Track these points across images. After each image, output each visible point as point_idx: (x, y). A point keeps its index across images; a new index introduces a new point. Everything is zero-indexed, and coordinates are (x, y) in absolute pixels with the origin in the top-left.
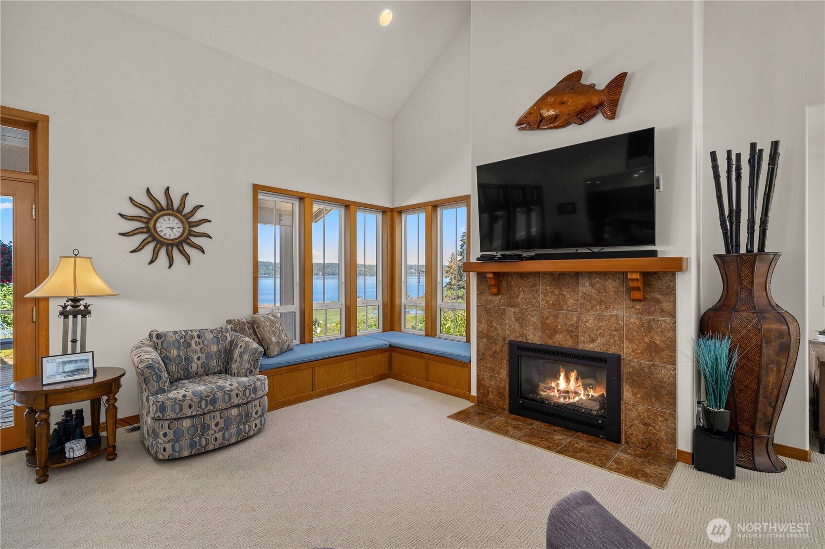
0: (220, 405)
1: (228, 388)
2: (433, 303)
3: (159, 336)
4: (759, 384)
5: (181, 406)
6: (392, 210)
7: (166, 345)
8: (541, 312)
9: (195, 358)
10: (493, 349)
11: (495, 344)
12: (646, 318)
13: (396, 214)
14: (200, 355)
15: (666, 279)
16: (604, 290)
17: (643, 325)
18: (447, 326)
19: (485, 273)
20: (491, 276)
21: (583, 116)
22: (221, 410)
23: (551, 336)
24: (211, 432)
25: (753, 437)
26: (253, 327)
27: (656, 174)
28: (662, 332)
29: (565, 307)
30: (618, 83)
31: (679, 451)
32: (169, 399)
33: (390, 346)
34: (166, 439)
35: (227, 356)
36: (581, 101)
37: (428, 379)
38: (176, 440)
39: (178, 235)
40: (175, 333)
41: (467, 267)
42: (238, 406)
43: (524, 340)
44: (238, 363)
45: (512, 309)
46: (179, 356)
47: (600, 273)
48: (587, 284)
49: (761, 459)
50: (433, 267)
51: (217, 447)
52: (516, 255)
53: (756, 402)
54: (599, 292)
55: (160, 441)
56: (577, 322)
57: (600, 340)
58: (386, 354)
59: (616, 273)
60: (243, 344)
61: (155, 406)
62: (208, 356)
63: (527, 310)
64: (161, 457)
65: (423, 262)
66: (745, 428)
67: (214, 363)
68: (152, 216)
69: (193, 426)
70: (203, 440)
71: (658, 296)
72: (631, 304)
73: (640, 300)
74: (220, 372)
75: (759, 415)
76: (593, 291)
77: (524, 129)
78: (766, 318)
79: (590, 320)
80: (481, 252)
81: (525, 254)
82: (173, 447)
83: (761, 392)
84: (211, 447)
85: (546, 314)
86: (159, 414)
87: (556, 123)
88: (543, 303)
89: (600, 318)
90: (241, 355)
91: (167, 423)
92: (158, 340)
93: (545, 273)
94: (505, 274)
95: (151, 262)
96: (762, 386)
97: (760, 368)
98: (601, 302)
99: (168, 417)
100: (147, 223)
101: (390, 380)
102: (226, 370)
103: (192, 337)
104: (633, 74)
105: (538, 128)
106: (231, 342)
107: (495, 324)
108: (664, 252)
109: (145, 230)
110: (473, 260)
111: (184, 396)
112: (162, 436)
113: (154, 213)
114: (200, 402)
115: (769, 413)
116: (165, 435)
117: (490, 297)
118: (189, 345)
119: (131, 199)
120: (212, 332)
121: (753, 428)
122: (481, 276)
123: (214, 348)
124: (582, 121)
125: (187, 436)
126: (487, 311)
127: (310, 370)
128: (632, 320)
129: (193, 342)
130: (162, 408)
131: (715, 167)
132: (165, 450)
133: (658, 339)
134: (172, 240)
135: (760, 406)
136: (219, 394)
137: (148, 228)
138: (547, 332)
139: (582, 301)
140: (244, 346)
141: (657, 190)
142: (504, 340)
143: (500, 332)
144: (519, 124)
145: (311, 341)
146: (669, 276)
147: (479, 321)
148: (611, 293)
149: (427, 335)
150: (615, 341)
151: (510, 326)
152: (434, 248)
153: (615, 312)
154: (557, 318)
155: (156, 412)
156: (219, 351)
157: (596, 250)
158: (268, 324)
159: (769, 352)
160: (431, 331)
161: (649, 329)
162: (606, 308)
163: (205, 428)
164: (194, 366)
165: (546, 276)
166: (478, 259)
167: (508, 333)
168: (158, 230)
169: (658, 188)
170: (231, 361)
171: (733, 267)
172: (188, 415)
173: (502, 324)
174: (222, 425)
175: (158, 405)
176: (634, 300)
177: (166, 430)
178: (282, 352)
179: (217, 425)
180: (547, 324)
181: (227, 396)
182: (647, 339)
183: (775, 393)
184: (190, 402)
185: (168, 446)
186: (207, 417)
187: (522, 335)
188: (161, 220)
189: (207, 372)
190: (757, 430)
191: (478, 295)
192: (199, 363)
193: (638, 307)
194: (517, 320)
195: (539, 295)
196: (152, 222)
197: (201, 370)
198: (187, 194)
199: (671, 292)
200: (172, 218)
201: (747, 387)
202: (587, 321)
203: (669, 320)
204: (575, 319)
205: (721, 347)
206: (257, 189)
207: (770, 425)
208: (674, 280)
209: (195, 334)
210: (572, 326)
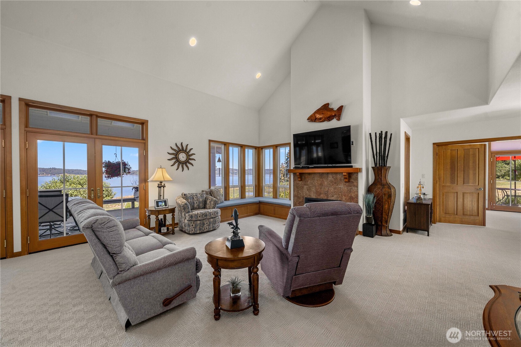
0: (208, 217)
1: (210, 212)
2: (276, 185)
3: (185, 195)
4: (383, 208)
5: (197, 216)
6: (259, 147)
7: (187, 198)
8: (316, 187)
9: (196, 203)
10: (299, 201)
11: (300, 199)
12: (349, 188)
13: (260, 149)
14: (197, 202)
15: (355, 175)
16: (337, 179)
17: (348, 190)
18: (281, 195)
19: (296, 173)
20: (298, 174)
21: (329, 119)
22: (208, 219)
23: (319, 195)
24: (205, 226)
25: (382, 225)
26: (211, 193)
27: (352, 140)
28: (354, 192)
29: (324, 185)
30: (341, 108)
31: (359, 231)
32: (193, 214)
33: (259, 202)
34: (193, 227)
35: (205, 202)
36: (329, 114)
37: (275, 214)
38: (195, 228)
39: (185, 159)
40: (189, 194)
41: (289, 171)
42: (212, 218)
43: (310, 197)
44: (209, 205)
45: (306, 186)
46: (191, 202)
47: (335, 173)
48: (331, 177)
49: (384, 232)
50: (276, 171)
51: (207, 231)
52: (307, 167)
53: (382, 214)
54: (335, 180)
55: (191, 227)
56: (328, 190)
57: (335, 196)
58: (258, 205)
59: (340, 173)
60: (210, 198)
61: (189, 216)
62: (200, 202)
63: (311, 186)
64: (191, 233)
65: (272, 168)
66: (380, 223)
67: (201, 205)
68: (177, 153)
69: (200, 223)
70: (203, 228)
71: (353, 181)
72: (345, 183)
73: (347, 182)
74: (203, 208)
75: (383, 219)
76: (333, 179)
77: (310, 121)
78: (385, 187)
79: (332, 189)
80: (295, 165)
81: (310, 166)
82: (195, 229)
83: (383, 211)
84: (205, 231)
85: (317, 188)
86: (190, 219)
87: (321, 120)
88: (317, 184)
89: (335, 188)
90: (210, 202)
91: (193, 222)
92: (185, 196)
93: (317, 173)
94: (303, 173)
95: (177, 169)
96: (383, 209)
97: (383, 203)
98: (335, 183)
99: (193, 220)
100: (176, 155)
101: (259, 215)
102: (205, 207)
103: (194, 195)
104: (345, 106)
105: (315, 121)
106: (206, 198)
107: (299, 192)
108: (355, 166)
109: (175, 158)
110: (292, 168)
111: (198, 213)
112: (191, 226)
113: (178, 152)
114: (202, 215)
115: (386, 218)
116: (192, 225)
117: (298, 182)
118: (194, 198)
119: (171, 147)
120: (199, 194)
121: (382, 223)
122: (295, 174)
123: (201, 200)
124: (329, 120)
125: (198, 227)
126: (297, 187)
127: (231, 210)
128: (345, 189)
129: (194, 197)
130: (191, 217)
131: (371, 138)
132: (192, 230)
133: (353, 195)
134: (184, 161)
135: (383, 216)
136: (208, 213)
137: (176, 157)
138: (318, 194)
139: (329, 183)
140: (211, 199)
141: (352, 146)
142: (303, 197)
143: (302, 195)
144: (308, 119)
145: (229, 200)
146: (356, 174)
147: (294, 191)
148: (339, 180)
149: (273, 198)
150: (340, 196)
151: (305, 192)
152: (276, 163)
153: (340, 186)
154: (321, 189)
155: (190, 218)
156: (202, 201)
157: (334, 165)
158: (216, 192)
159: (385, 198)
160: (275, 196)
161: (350, 192)
162: (337, 185)
163: (204, 224)
164: (196, 205)
165: (317, 174)
166: (293, 168)
167: (304, 195)
168: (179, 158)
169: (353, 144)
170: (206, 204)
171: (376, 170)
172: (199, 219)
173: (302, 192)
174: (208, 224)
175: (190, 216)
176: (345, 182)
177: (193, 224)
178: (221, 203)
179: (207, 223)
180: (318, 191)
181: (210, 214)
182: (349, 195)
183: (388, 211)
184: (200, 215)
185: (193, 229)
186: (204, 221)
187: (309, 195)
188: (180, 154)
189: (199, 208)
190: (383, 223)
191: (294, 181)
192: (197, 204)
193: (347, 184)
194: (307, 190)
195: (315, 181)
196: (178, 155)
197: (197, 207)
198: (188, 145)
199: (357, 179)
200: (183, 154)
201: (379, 209)
202: (331, 190)
203: (356, 188)
204: (327, 189)
205: (371, 197)
206: (210, 141)
207: (387, 222)
208: (357, 175)
209: (195, 195)
210: (326, 191)
